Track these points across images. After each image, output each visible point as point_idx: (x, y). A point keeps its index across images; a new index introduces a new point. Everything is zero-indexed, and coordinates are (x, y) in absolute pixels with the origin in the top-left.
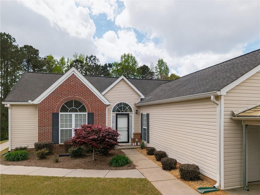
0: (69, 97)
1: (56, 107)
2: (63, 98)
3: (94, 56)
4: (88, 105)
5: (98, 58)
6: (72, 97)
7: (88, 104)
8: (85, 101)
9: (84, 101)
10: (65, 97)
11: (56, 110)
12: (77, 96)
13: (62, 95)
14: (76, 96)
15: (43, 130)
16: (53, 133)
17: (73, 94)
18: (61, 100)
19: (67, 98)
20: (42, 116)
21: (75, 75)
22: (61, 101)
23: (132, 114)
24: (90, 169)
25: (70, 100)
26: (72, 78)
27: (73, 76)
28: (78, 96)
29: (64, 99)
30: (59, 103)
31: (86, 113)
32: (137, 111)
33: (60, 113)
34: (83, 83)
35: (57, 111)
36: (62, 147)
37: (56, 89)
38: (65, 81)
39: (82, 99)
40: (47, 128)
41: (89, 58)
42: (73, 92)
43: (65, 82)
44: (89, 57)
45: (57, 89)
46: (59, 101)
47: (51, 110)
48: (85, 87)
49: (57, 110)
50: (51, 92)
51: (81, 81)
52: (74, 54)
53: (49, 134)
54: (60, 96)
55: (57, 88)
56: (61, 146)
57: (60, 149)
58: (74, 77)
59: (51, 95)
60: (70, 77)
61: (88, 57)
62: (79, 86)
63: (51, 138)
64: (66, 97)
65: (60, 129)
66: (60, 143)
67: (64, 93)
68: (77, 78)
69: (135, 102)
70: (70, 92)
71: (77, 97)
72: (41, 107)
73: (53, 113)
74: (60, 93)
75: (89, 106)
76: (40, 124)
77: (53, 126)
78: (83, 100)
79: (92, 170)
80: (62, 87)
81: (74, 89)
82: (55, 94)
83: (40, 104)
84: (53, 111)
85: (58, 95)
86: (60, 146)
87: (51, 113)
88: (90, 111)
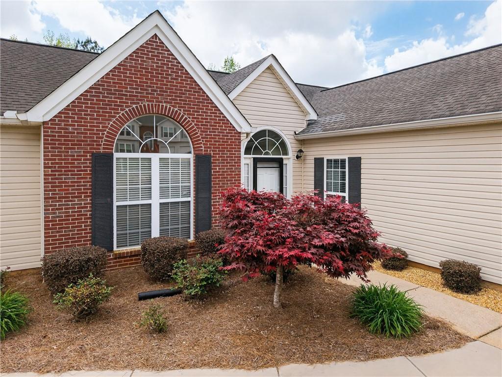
0: (144, 105)
1: (103, 134)
2: (127, 107)
3: (92, 41)
4: (197, 133)
5: (101, 47)
6: (152, 105)
7: (195, 130)
8: (189, 121)
9: (186, 119)
10: (131, 103)
11: (104, 144)
12: (165, 102)
13: (122, 99)
14: (164, 104)
15: (62, 209)
16: (93, 217)
17: (155, 98)
18: (118, 113)
19: (137, 107)
20: (57, 163)
21: (160, 39)
22: (119, 117)
23: (289, 159)
24: (329, 359)
25: (146, 113)
26: (152, 48)
27: (154, 42)
28: (168, 102)
29: (127, 110)
30: (114, 122)
31: (191, 156)
32: (301, 151)
33: (116, 155)
34: (182, 66)
35: (107, 149)
36: (121, 261)
37: (103, 78)
38: (130, 56)
39: (180, 114)
40: (74, 204)
41: (83, 44)
42: (155, 91)
43: (131, 59)
44: (82, 42)
45: (107, 78)
46: (114, 117)
47: (89, 145)
48: (188, 78)
49: (107, 145)
50: (86, 88)
51: (176, 59)
52: (46, 34)
53: (83, 222)
54: (117, 102)
55: (107, 74)
56: (119, 258)
57: (116, 266)
58: (158, 46)
59: (87, 95)
60: (146, 43)
61: (80, 42)
62: (170, 75)
63: (88, 233)
64: (134, 106)
65: (116, 204)
66: (115, 249)
67: (129, 92)
68: (166, 50)
69: (294, 129)
70: (146, 90)
71: (166, 107)
72: (53, 132)
73: (93, 154)
74: (115, 90)
75: (199, 137)
76: (50, 190)
77: (94, 196)
78: (183, 116)
79: (346, 363)
80: (122, 73)
81: (156, 80)
82: (100, 93)
83: (51, 124)
84: (94, 149)
85: (111, 98)
86: (115, 258)
87: (88, 152)
88: (202, 150)
